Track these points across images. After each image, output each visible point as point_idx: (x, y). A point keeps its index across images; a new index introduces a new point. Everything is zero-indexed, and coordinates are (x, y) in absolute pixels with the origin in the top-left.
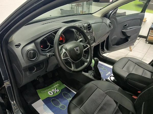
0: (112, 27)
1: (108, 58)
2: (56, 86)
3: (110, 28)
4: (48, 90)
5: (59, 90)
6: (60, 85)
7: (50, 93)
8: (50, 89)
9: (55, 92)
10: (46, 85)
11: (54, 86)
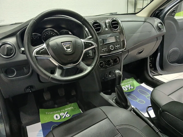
0: (164, 30)
1: (160, 82)
2: (69, 109)
3: (159, 32)
4: (56, 112)
5: (69, 115)
6: (75, 109)
7: (56, 116)
8: (59, 111)
9: (63, 117)
10: (56, 106)
11: (66, 109)
